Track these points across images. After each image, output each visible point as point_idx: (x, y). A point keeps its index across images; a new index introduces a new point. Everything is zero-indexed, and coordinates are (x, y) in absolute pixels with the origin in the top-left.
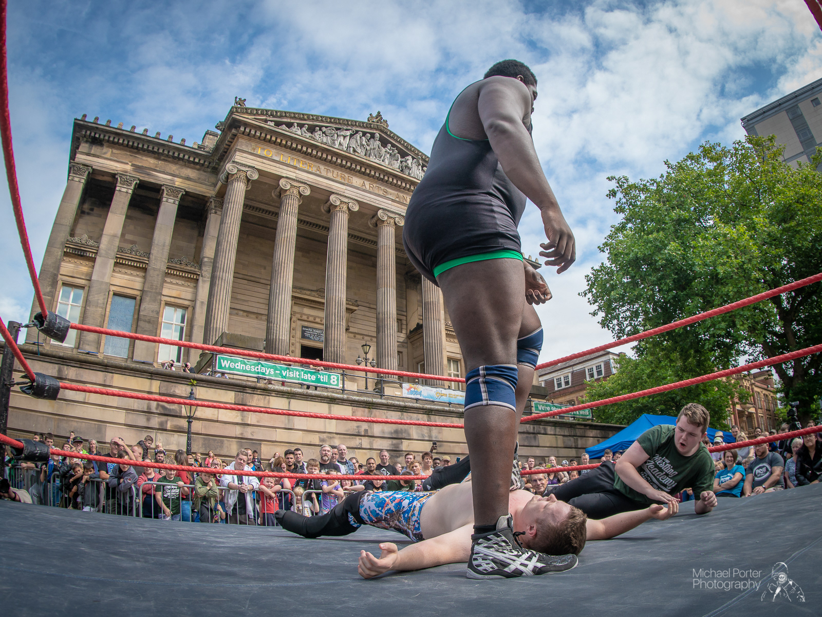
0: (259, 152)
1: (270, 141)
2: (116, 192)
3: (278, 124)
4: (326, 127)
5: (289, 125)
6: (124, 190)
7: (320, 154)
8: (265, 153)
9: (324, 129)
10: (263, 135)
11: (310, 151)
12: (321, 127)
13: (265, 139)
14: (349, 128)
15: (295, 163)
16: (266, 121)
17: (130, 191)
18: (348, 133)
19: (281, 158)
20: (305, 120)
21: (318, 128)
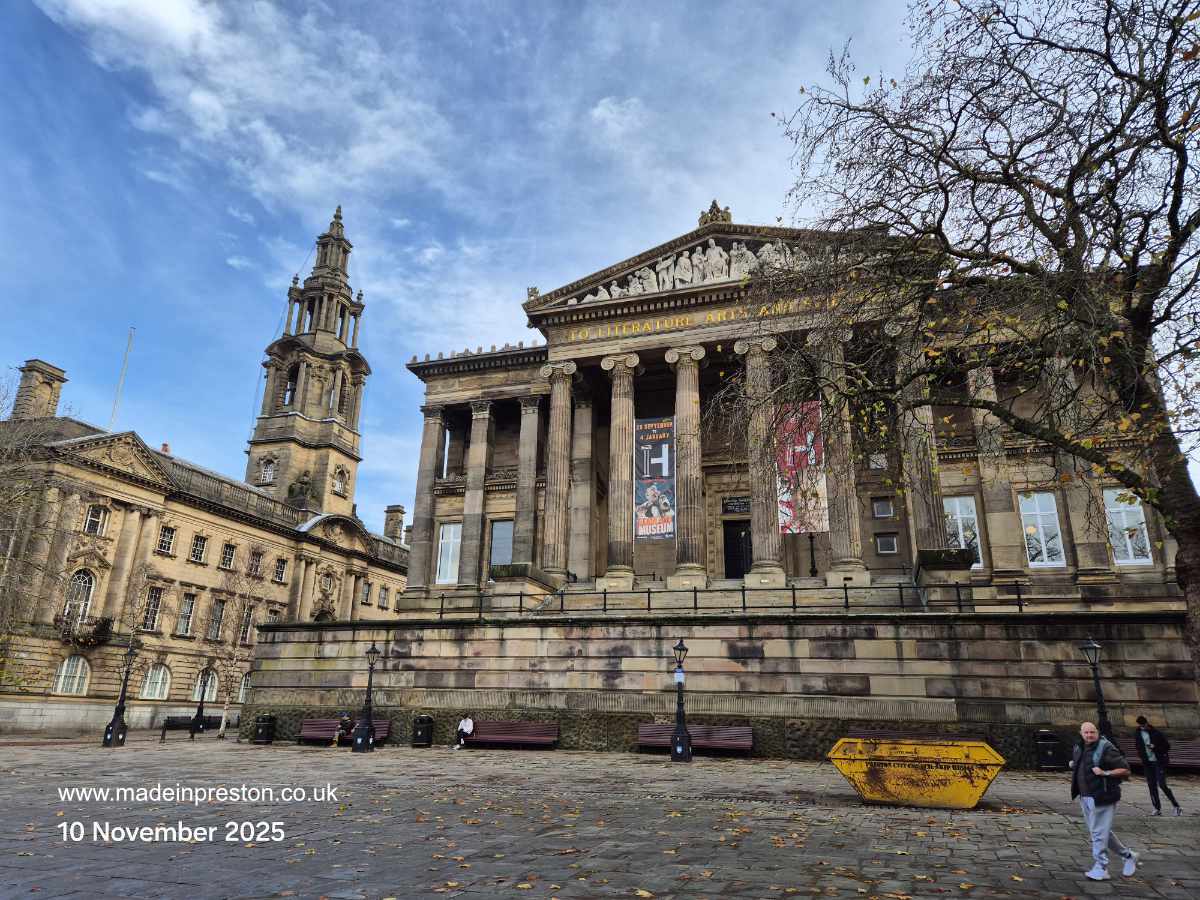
0: (573, 338)
1: (579, 321)
2: (473, 422)
3: (580, 298)
4: (640, 270)
5: (595, 292)
6: (481, 417)
7: (639, 309)
8: (580, 337)
9: (637, 273)
10: (568, 319)
11: (626, 311)
12: (633, 274)
13: (572, 322)
14: (669, 254)
15: (617, 333)
16: (565, 302)
17: (487, 416)
18: (669, 262)
19: (600, 334)
20: (608, 276)
21: (630, 277)
